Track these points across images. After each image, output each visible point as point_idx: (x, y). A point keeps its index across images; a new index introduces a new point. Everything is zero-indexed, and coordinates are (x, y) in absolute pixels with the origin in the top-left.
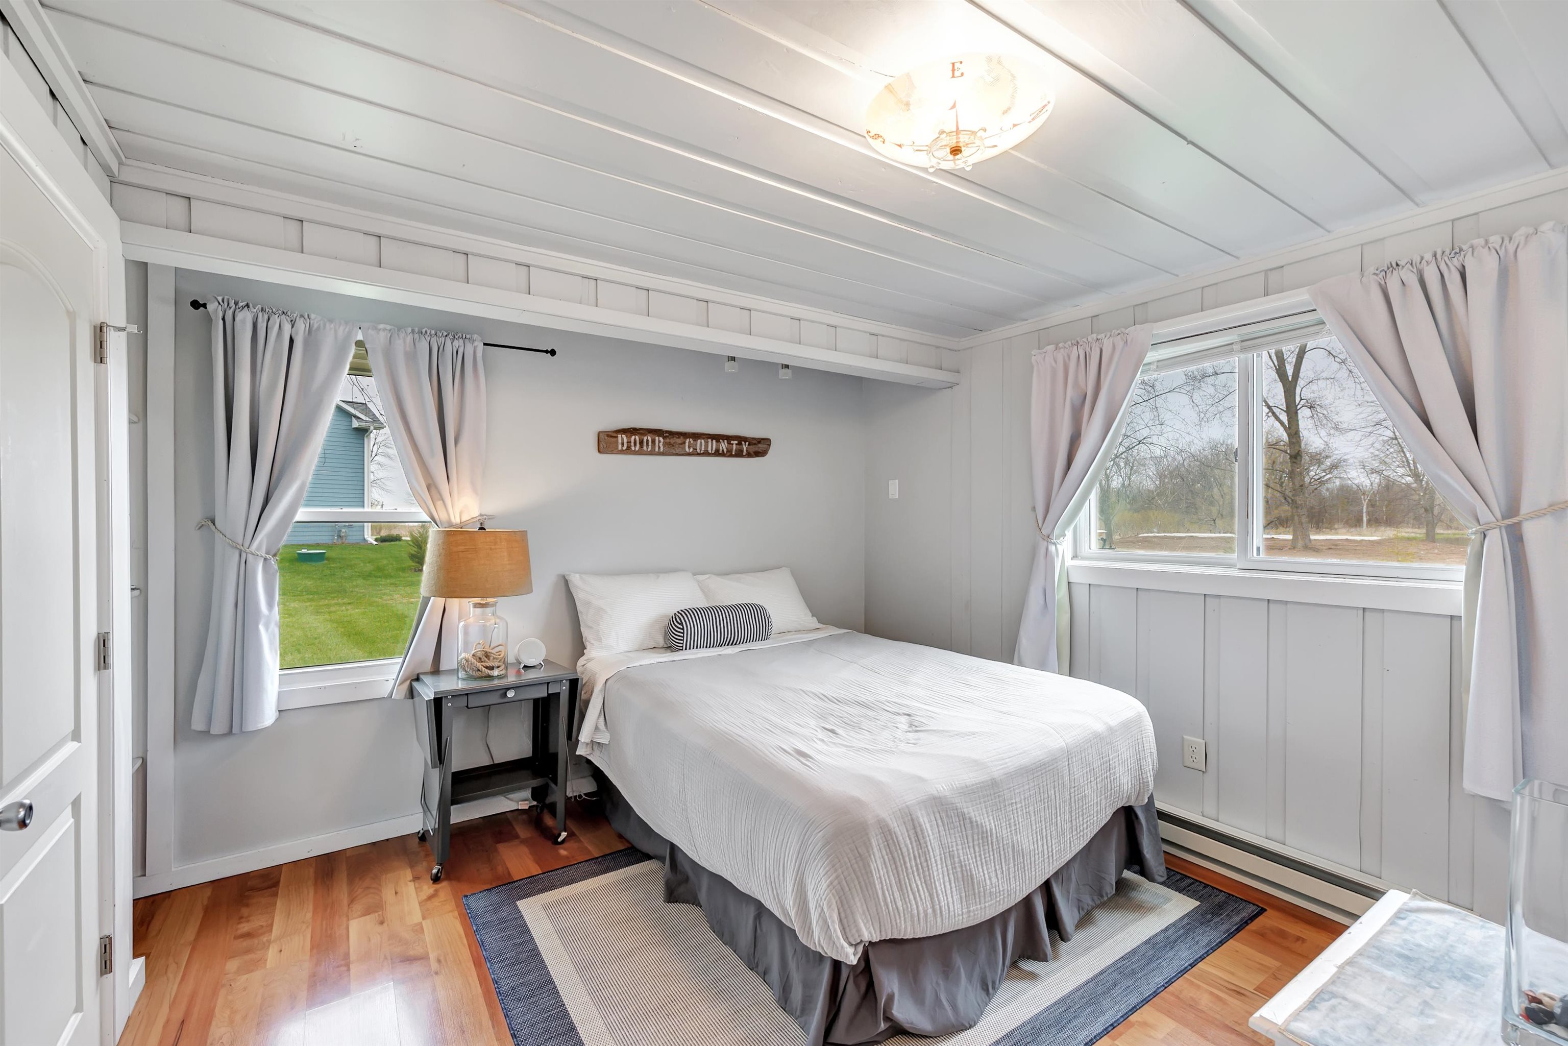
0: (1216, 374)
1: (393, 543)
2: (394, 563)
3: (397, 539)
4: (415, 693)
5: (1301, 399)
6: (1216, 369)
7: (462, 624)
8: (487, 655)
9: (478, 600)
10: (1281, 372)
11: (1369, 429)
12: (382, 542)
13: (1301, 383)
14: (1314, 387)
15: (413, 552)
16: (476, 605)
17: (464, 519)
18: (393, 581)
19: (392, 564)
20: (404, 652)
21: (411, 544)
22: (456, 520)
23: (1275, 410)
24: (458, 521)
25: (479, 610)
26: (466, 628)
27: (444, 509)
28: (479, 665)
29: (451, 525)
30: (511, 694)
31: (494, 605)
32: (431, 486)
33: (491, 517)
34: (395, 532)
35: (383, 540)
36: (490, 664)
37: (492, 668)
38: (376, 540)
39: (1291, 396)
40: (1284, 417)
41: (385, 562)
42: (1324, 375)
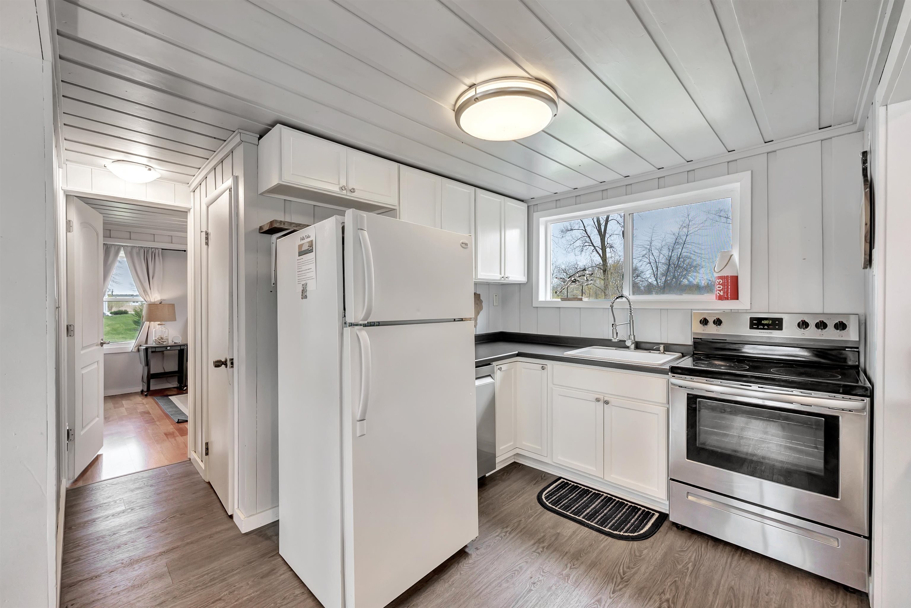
0: (572, 230)
1: (122, 315)
2: (124, 326)
3: (125, 312)
4: (140, 350)
5: (607, 244)
6: (572, 227)
7: (154, 330)
8: (162, 338)
9: (159, 323)
10: (599, 231)
11: (640, 258)
12: (115, 314)
13: (607, 236)
14: (612, 238)
15: (136, 320)
16: (159, 325)
17: (155, 300)
18: (124, 336)
19: (123, 327)
20: (136, 339)
21: (135, 315)
22: (153, 300)
23: (597, 248)
24: (153, 301)
25: (159, 326)
26: (155, 331)
27: (149, 298)
28: (160, 341)
29: (151, 302)
30: (168, 348)
31: (164, 324)
32: (145, 291)
33: (164, 300)
34: (123, 309)
35: (116, 313)
36: (163, 341)
37: (163, 342)
38: (111, 313)
39: (603, 242)
40: (600, 252)
41: (118, 325)
42: (615, 233)
